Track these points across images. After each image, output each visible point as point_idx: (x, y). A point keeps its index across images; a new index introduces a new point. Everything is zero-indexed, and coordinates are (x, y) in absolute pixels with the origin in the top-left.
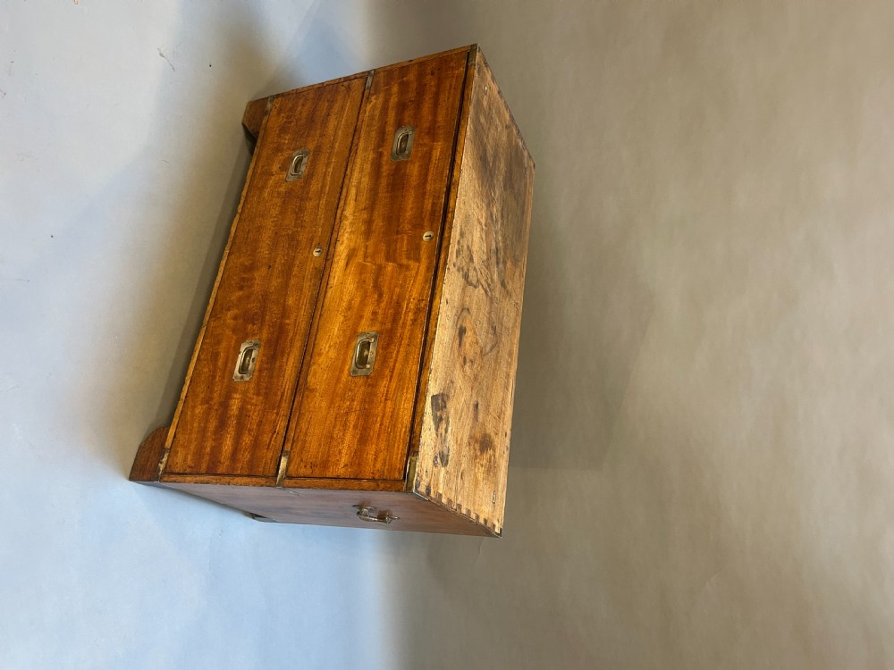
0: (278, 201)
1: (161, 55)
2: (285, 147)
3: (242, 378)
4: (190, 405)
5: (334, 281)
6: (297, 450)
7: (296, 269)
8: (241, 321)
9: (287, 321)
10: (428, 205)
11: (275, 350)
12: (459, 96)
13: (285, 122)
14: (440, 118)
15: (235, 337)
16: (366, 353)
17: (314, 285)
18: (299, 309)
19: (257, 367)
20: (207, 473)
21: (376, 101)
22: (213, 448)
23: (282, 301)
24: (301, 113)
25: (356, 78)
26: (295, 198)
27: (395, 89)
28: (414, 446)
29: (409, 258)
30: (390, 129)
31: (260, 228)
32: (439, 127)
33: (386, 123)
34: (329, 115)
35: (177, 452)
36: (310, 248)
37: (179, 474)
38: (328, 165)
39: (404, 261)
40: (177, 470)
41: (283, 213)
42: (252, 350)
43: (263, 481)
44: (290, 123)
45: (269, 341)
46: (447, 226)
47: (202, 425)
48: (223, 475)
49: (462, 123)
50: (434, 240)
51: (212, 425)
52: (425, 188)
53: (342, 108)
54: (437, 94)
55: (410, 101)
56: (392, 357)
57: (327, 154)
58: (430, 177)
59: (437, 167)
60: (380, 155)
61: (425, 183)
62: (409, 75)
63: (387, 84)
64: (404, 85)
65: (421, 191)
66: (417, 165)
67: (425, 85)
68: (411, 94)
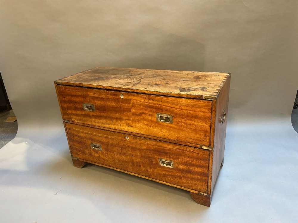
0: (109, 153)
1: (56, 194)
2: (90, 152)
3: (172, 165)
4: (182, 184)
5: (138, 131)
6: (200, 143)
7: (133, 146)
8: (152, 166)
9: (152, 148)
10: (111, 97)
11: (162, 152)
12: (73, 87)
13: (81, 152)
14: (80, 94)
15: (158, 168)
16: (164, 118)
17: (139, 139)
18: (148, 144)
19: (169, 159)
20: (208, 177)
21: (75, 119)
22: (198, 175)
23: (145, 151)
24: (78, 146)
25: (66, 127)
26: (108, 147)
27: (70, 111)
28: (199, 97)
29: (130, 103)
30: (83, 113)
31: (119, 160)
32: (83, 94)
33: (82, 114)
34: (79, 136)
35: (200, 189)
36: (126, 141)
37: (208, 188)
38: (96, 135)
39: (131, 105)
40: (206, 188)
41: (113, 152)
42: (162, 161)
43: (211, 155)
44: (81, 150)
45: (159, 155)
46: (118, 89)
47: (190, 179)
48: (208, 171)
49: (82, 85)
50: (123, 94)
51: (190, 176)
52: (105, 98)
53: (76, 131)
54: (72, 96)
55: (74, 105)
56: (166, 108)
57: (93, 136)
58: (101, 97)
59: (97, 94)
60: (93, 116)
61: (103, 98)
62: (65, 107)
63: (68, 115)
64: (68, 108)
65: (106, 100)
66: (96, 102)
67: (68, 100)
68: (71, 105)
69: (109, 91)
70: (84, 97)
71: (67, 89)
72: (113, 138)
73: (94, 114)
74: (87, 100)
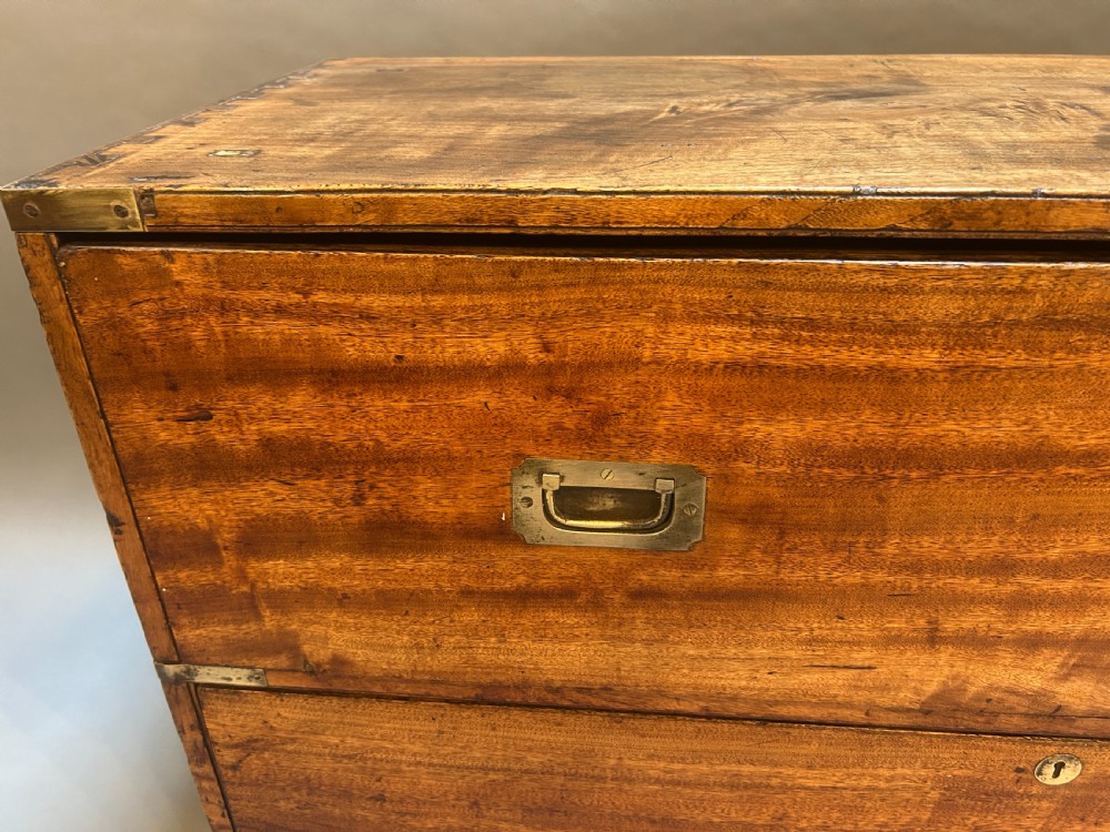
14: (490, 348)
21: (343, 640)
25: (200, 725)
27: (280, 571)
32: (547, 348)
34: (380, 798)
49: (539, 221)
52: (922, 376)
53: (355, 756)
54: (334, 377)
55: (359, 499)
58: (865, 357)
59: (810, 324)
60: (641, 596)
61: (891, 377)
62: (202, 523)
63: (250, 606)
64: (259, 538)
65: (933, 391)
66: (756, 428)
67: (268, 443)
68: (312, 499)
70: (563, 381)
71: (246, 296)
72: (865, 783)
73: (669, 576)
74: (602, 418)
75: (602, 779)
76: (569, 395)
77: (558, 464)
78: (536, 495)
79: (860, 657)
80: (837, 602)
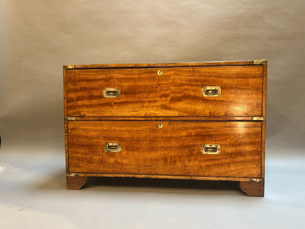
0: (131, 153)
2: (101, 158)
3: (219, 149)
4: (230, 173)
5: (176, 113)
6: (251, 114)
7: (168, 135)
8: (192, 158)
9: (193, 133)
10: (146, 75)
11: (206, 136)
12: (91, 70)
13: (85, 161)
14: (101, 77)
15: (199, 158)
16: (210, 92)
17: (177, 124)
18: (188, 129)
19: (214, 143)
20: (261, 155)
21: (85, 112)
22: (250, 155)
23: (183, 138)
24: (82, 153)
25: (67, 126)
26: (131, 144)
27: (80, 103)
28: (250, 63)
29: (169, 79)
30: (102, 101)
31: (145, 160)
32: (106, 77)
33: (98, 104)
34: (87, 137)
35: (252, 174)
36: (158, 130)
37: (261, 170)
38: (115, 131)
39: (171, 81)
40: (260, 171)
41: (138, 149)
42: (206, 148)
43: (264, 126)
44: (86, 158)
45: (202, 140)
46: (155, 66)
47: (240, 164)
48: (261, 147)
49: (105, 66)
50: (162, 70)
51: (240, 159)
52: (136, 78)
53: (84, 130)
55: (89, 93)
56: (214, 79)
57: (110, 132)
58: (131, 77)
59: (127, 74)
60: (116, 103)
61: (134, 78)
62: (73, 97)
63: (76, 108)
64: (79, 99)
65: (138, 80)
66: (124, 84)
67: (81, 88)
68: (84, 94)
69: (144, 69)
70: (107, 80)
71: (82, 73)
72: (141, 129)
73: (118, 101)
74: (111, 83)
75: (112, 131)
76: (108, 81)
77: (107, 88)
78: (105, 92)
79: (137, 110)
80: (133, 103)
